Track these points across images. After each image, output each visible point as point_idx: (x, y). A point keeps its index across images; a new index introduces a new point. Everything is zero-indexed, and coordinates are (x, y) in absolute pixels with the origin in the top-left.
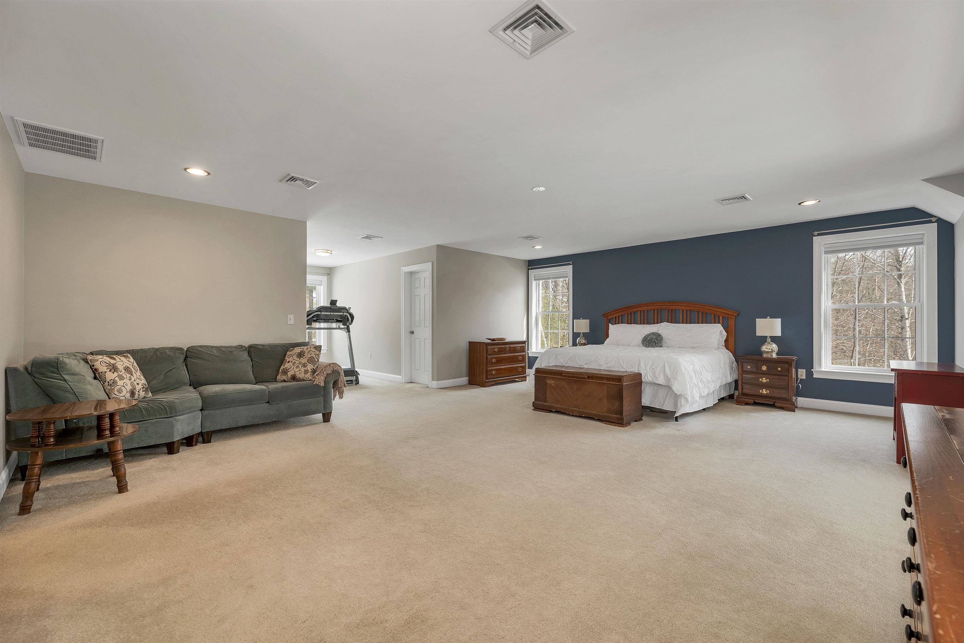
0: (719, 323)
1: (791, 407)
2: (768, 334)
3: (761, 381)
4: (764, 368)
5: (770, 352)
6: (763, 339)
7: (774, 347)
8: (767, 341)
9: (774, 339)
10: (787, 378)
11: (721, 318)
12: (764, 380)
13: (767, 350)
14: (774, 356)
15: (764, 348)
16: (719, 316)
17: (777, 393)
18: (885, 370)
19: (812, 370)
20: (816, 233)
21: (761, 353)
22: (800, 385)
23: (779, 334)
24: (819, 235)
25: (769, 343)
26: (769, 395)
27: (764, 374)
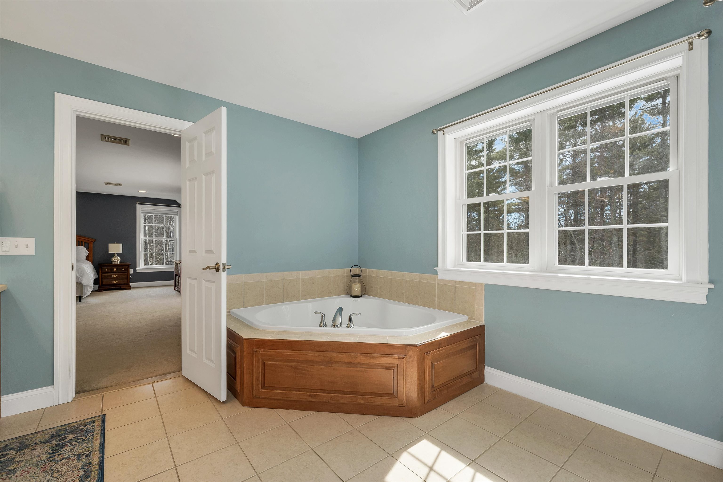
0: (82, 246)
1: (129, 288)
2: (115, 252)
3: (113, 277)
4: (115, 270)
5: (117, 261)
6: (113, 255)
7: (119, 259)
8: (114, 255)
9: (118, 254)
10: (127, 273)
11: (83, 243)
12: (115, 276)
13: (115, 260)
14: (119, 263)
15: (113, 259)
16: (82, 242)
17: (122, 282)
18: (165, 266)
19: (136, 269)
20: (138, 203)
21: (112, 262)
22: (131, 277)
23: (121, 251)
24: (139, 204)
25: (116, 256)
26: (118, 283)
27: (115, 272)
